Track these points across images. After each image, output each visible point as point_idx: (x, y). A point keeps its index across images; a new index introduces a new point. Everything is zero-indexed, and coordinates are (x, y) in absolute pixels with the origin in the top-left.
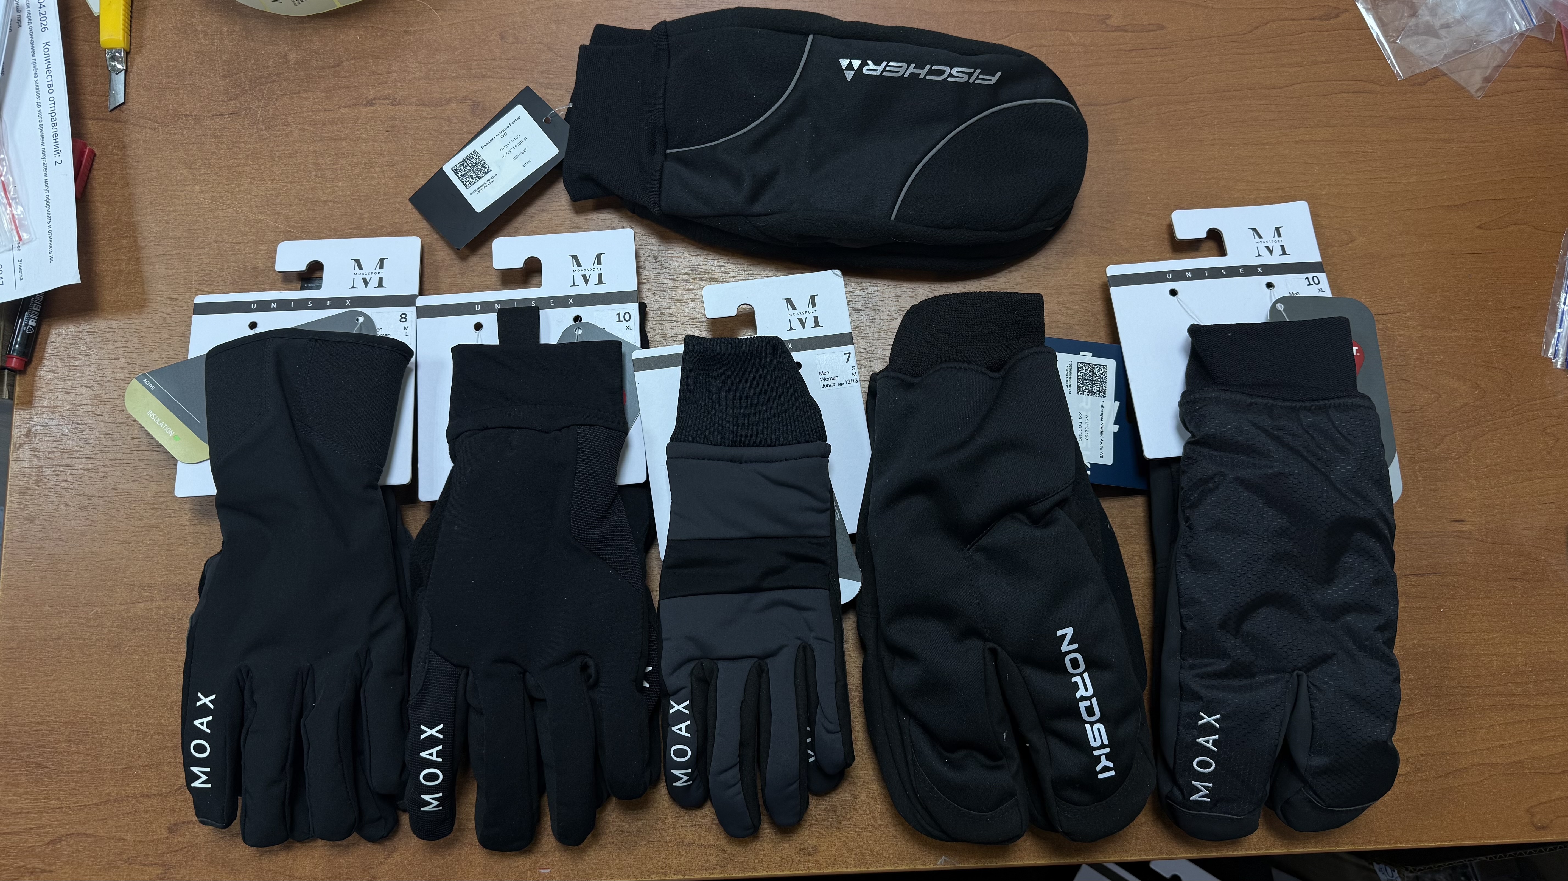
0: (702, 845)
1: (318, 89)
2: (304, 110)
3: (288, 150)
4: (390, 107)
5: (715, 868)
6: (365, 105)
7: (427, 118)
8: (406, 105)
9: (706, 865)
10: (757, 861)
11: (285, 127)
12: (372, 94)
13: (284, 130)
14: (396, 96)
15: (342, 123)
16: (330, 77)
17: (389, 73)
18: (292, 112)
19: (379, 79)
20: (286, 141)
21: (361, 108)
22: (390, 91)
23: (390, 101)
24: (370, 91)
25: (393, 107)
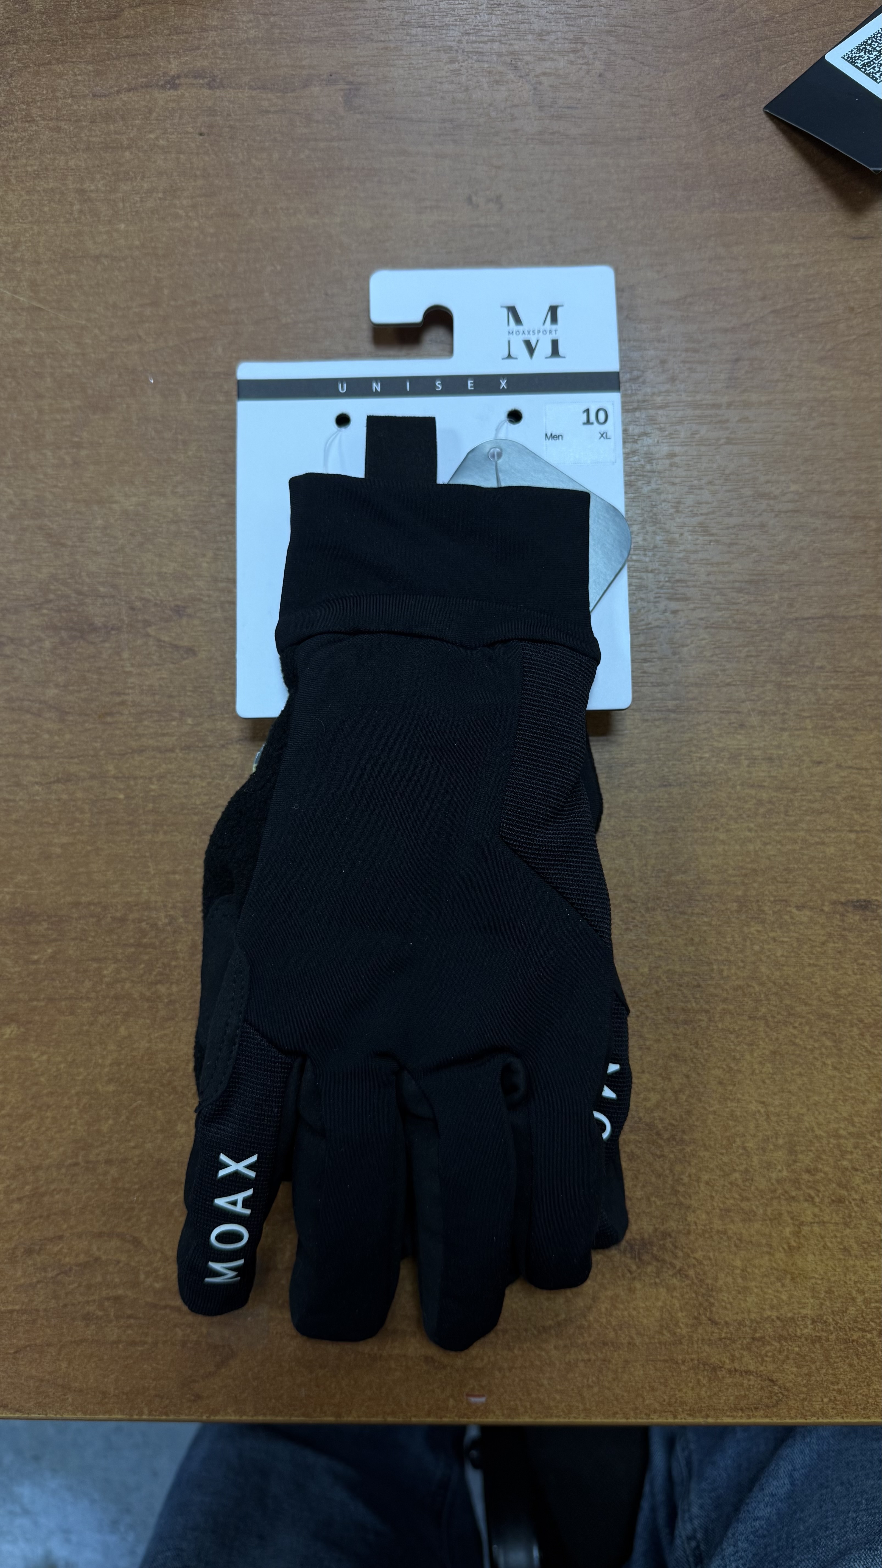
0: (736, 1370)
1: (81, 58)
2: (59, 94)
3: (32, 165)
4: (207, 92)
5: (756, 1408)
6: (163, 87)
7: (268, 112)
8: (234, 88)
9: (743, 1403)
10: (826, 1400)
11: (27, 125)
12: (174, 67)
13: (25, 130)
14: (216, 72)
15: (123, 118)
16: (102, 35)
17: (203, 30)
18: (38, 98)
19: (186, 41)
20: (28, 149)
21: (156, 93)
22: (206, 63)
23: (206, 80)
24: (170, 63)
25: (212, 92)
